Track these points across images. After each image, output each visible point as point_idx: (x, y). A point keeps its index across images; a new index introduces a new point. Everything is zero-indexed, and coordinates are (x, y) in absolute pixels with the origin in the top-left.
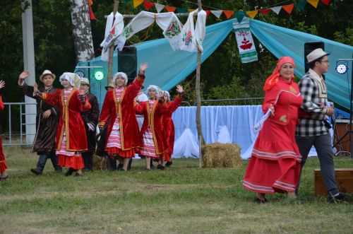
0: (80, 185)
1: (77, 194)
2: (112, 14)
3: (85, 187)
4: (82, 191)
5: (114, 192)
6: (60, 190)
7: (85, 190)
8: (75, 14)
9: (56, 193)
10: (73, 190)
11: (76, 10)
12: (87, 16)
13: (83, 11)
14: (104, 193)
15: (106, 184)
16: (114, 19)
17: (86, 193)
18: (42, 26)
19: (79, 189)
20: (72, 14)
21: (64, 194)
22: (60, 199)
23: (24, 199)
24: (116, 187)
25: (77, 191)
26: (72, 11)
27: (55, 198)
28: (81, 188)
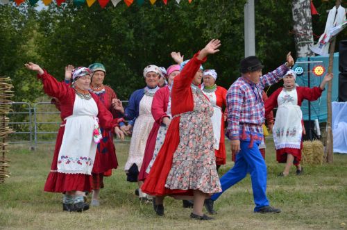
0: (300, 179)
1: (298, 188)
2: (334, 8)
3: (306, 181)
4: (303, 185)
5: (335, 188)
6: (281, 183)
7: (306, 184)
8: (296, 11)
9: (277, 187)
10: (293, 184)
11: (297, 6)
12: (308, 12)
13: (304, 7)
14: (325, 188)
15: (328, 178)
16: (337, 13)
17: (307, 187)
18: (263, 24)
19: (300, 183)
20: (293, 10)
21: (285, 188)
22: (281, 193)
23: (246, 191)
24: (337, 181)
25: (298, 185)
26: (293, 7)
27: (276, 191)
28: (302, 182)
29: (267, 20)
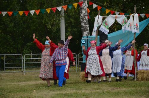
0: (84, 87)
1: (83, 91)
2: (97, 16)
3: (86, 88)
4: (85, 90)
5: (98, 91)
6: (76, 89)
7: (86, 90)
8: (82, 17)
9: (75, 91)
10: (81, 89)
11: (82, 15)
12: (87, 17)
13: (85, 15)
14: (95, 91)
15: (95, 87)
16: (98, 18)
17: (87, 91)
19: (84, 89)
21: (78, 91)
22: (76, 93)
23: (61, 93)
24: (99, 88)
26: (81, 15)
27: (74, 93)
28: (85, 89)
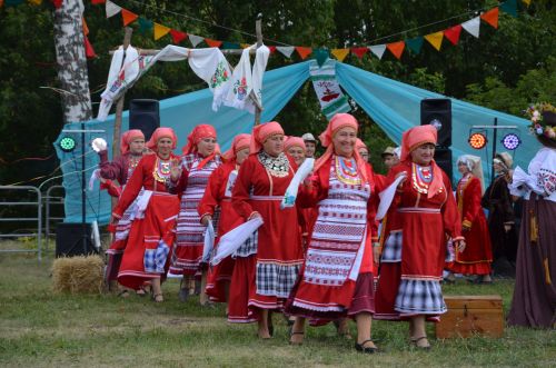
0: (65, 316)
1: (60, 332)
2: (121, 47)
3: (74, 320)
4: (69, 327)
5: (120, 329)
6: (34, 324)
7: (75, 325)
8: (62, 48)
9: (27, 330)
10: (54, 325)
11: (63, 41)
12: (81, 51)
13: (75, 43)
14: (104, 330)
15: (108, 315)
16: (125, 56)
17: (75, 330)
18: (5, 61)
19: (64, 324)
20: (57, 47)
21: (41, 332)
22: (33, 340)
24: (123, 320)
25: (61, 327)
26: (57, 42)
27: (26, 338)
28: (68, 322)
29: (13, 55)
